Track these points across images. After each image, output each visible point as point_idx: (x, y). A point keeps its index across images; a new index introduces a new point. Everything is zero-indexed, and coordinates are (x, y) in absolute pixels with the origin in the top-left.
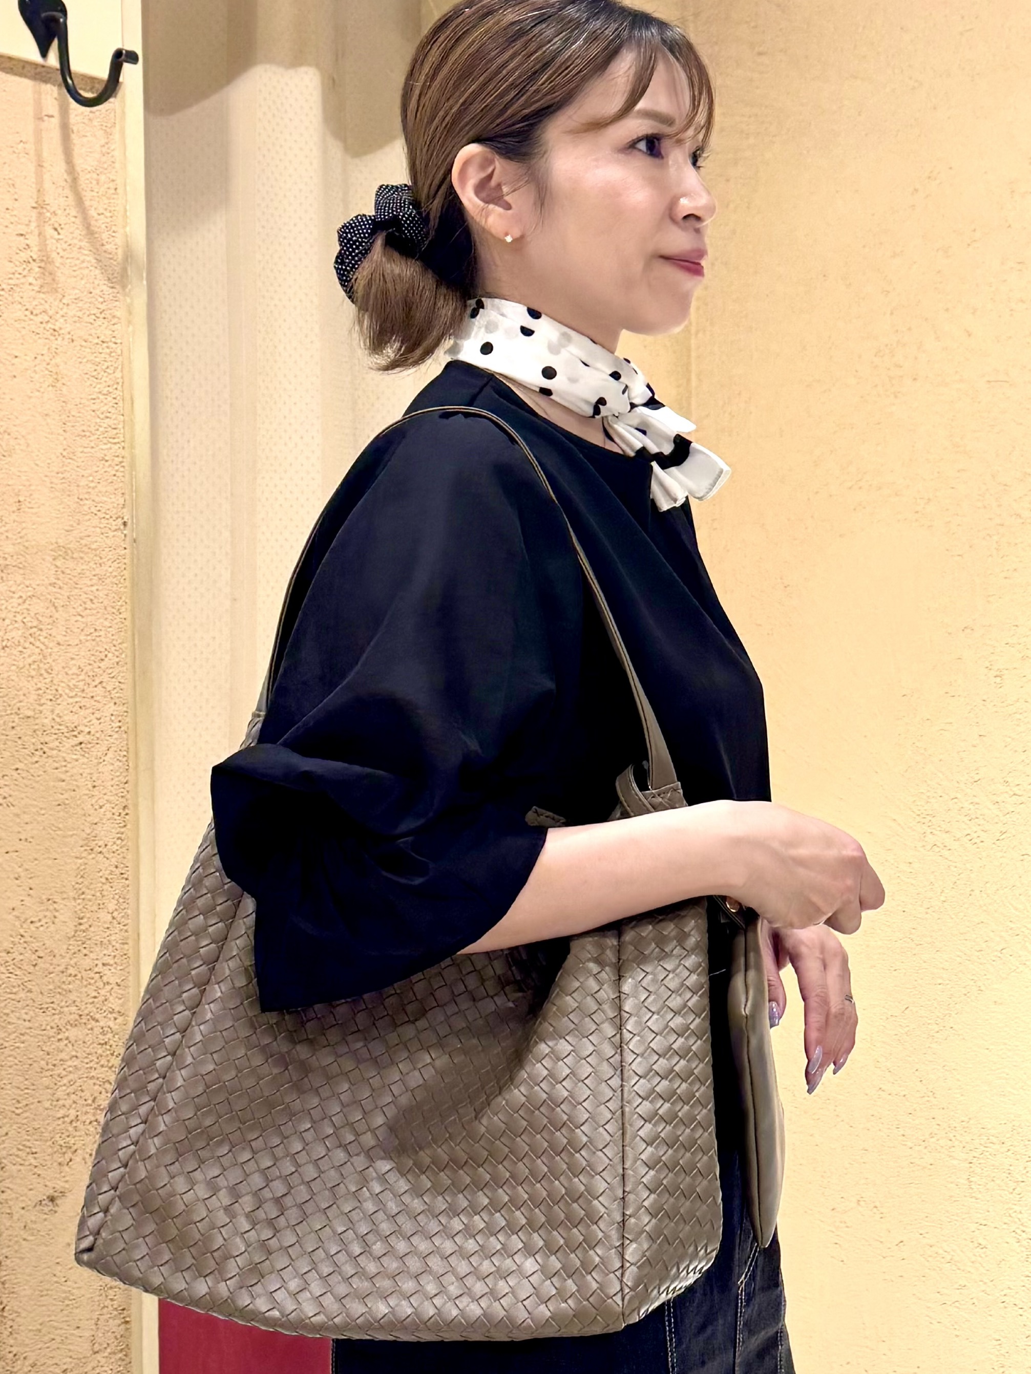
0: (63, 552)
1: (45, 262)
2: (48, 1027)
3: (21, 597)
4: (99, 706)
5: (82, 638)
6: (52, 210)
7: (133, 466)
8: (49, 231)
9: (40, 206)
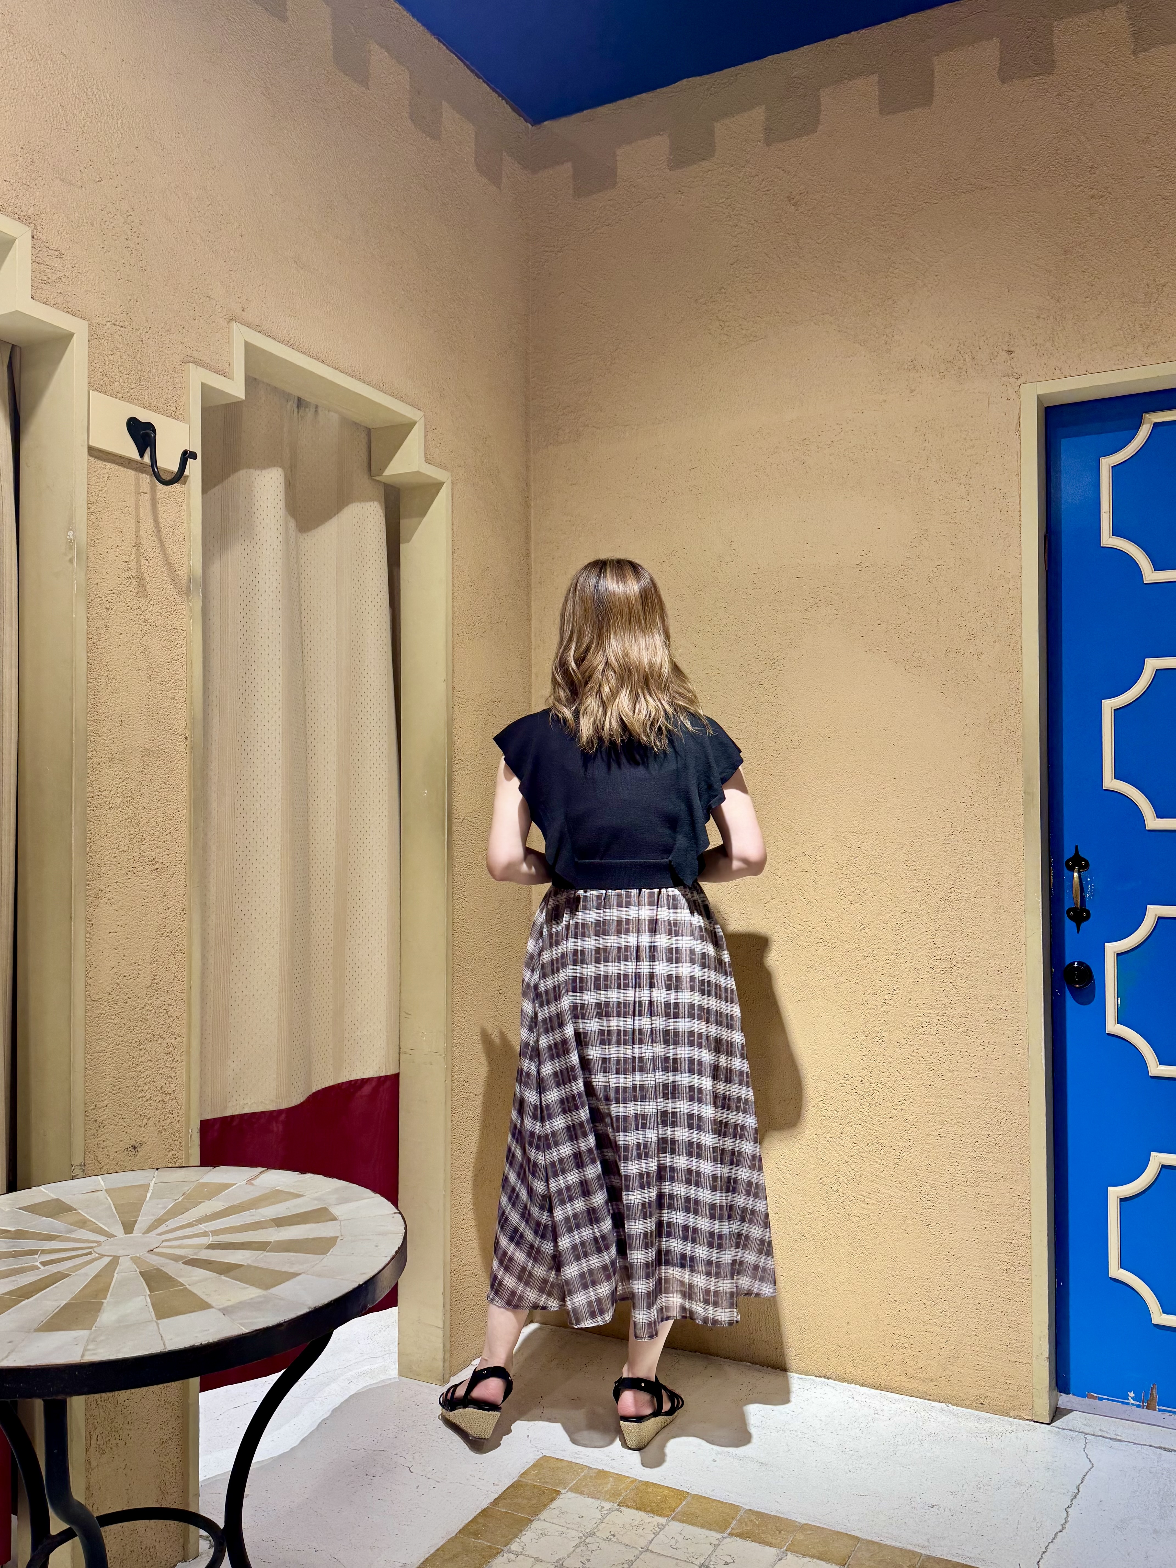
0: (147, 753)
1: (140, 579)
2: (133, 1041)
3: (121, 778)
4: (168, 846)
5: (159, 805)
6: (145, 548)
7: (191, 703)
8: (143, 561)
9: (137, 546)
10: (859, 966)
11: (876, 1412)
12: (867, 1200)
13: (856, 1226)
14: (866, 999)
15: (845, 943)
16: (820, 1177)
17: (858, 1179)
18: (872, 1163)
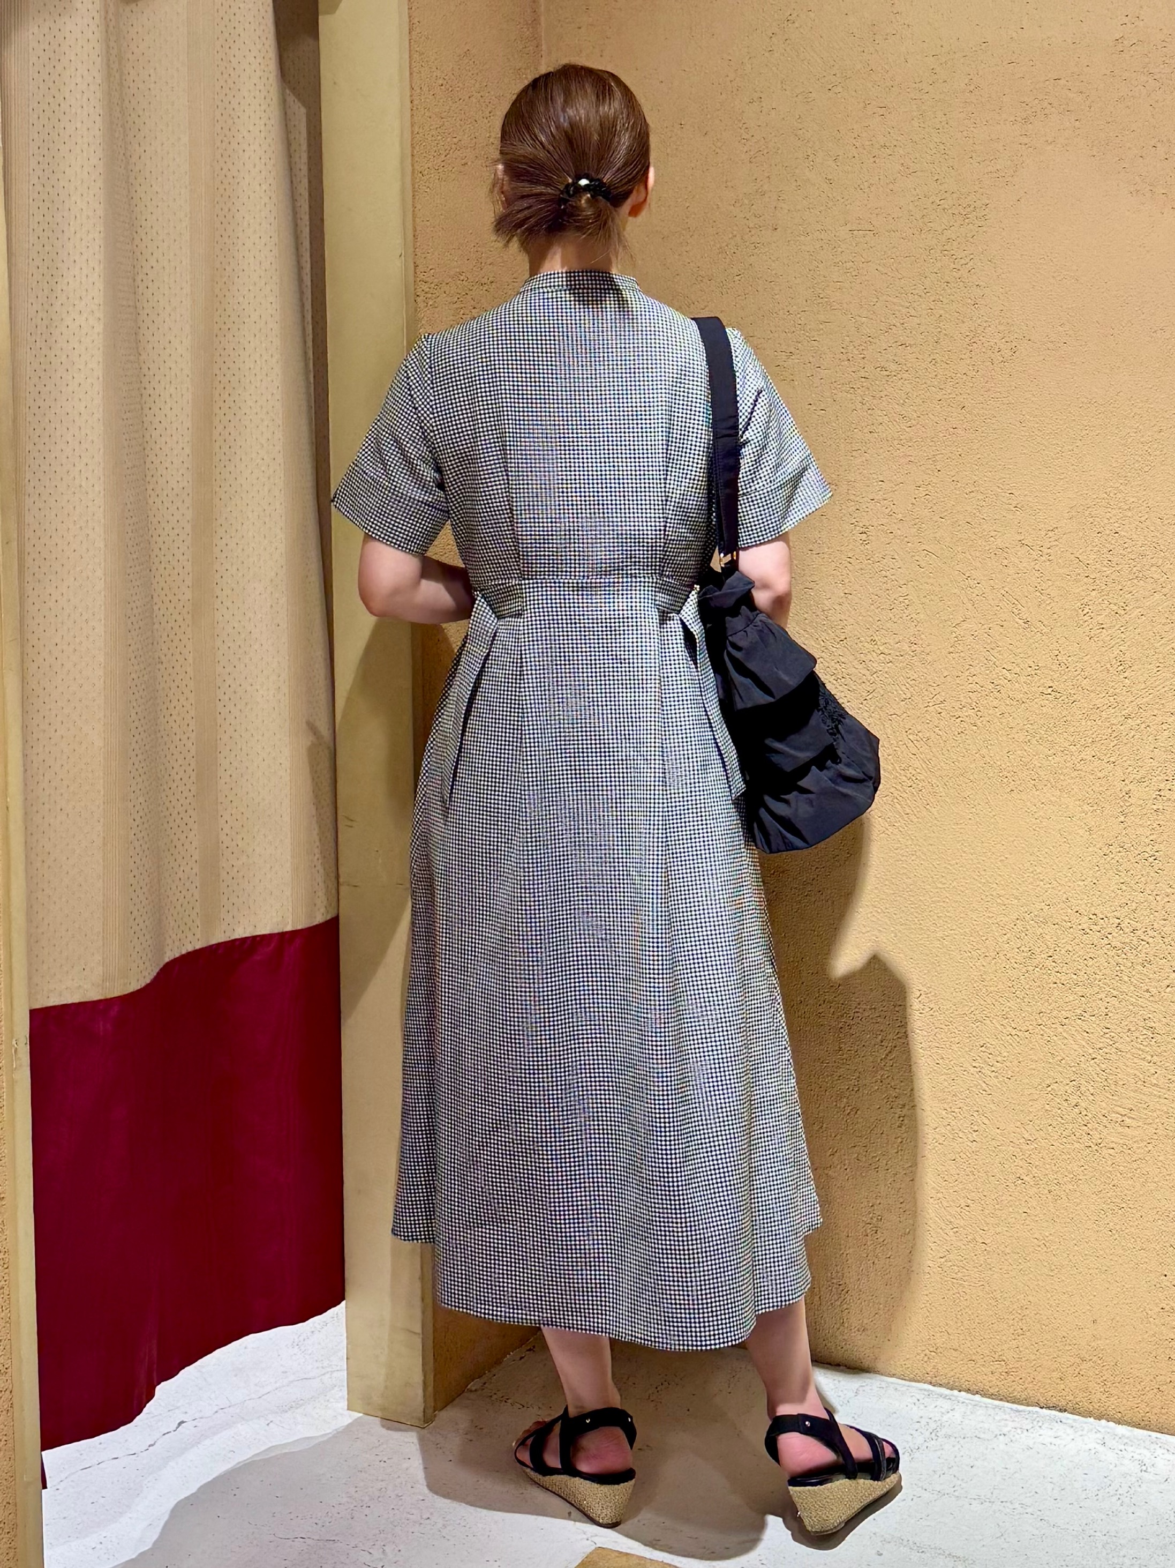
10: (1114, 734)
11: (1144, 1468)
12: (1128, 1121)
13: (1110, 1163)
14: (1127, 789)
15: (1093, 695)
16: (1048, 1082)
17: (1113, 1087)
18: (1136, 1060)
